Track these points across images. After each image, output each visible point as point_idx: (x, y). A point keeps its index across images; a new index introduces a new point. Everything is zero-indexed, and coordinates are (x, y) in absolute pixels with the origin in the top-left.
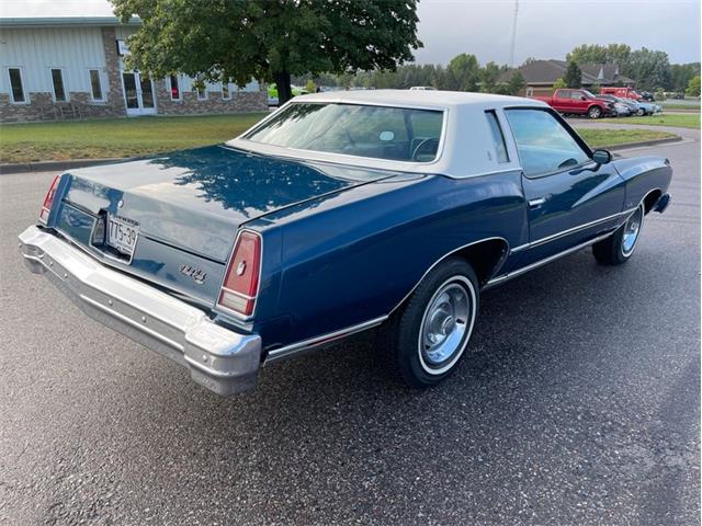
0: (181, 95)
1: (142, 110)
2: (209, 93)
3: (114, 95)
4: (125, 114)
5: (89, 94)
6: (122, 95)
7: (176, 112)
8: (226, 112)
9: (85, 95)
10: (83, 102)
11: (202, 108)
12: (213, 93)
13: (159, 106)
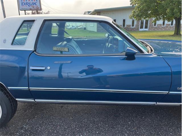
0: (156, 25)
1: (144, 29)
2: (166, 24)
3: (137, 25)
4: (139, 30)
5: (131, 25)
6: (139, 25)
7: (154, 30)
8: (170, 30)
9: (130, 26)
10: (129, 27)
11: (163, 29)
12: (167, 24)
13: (149, 28)
